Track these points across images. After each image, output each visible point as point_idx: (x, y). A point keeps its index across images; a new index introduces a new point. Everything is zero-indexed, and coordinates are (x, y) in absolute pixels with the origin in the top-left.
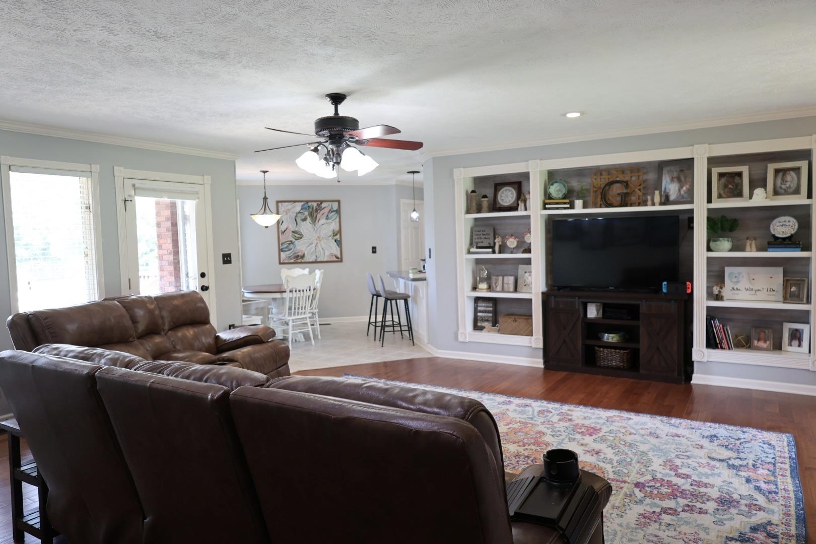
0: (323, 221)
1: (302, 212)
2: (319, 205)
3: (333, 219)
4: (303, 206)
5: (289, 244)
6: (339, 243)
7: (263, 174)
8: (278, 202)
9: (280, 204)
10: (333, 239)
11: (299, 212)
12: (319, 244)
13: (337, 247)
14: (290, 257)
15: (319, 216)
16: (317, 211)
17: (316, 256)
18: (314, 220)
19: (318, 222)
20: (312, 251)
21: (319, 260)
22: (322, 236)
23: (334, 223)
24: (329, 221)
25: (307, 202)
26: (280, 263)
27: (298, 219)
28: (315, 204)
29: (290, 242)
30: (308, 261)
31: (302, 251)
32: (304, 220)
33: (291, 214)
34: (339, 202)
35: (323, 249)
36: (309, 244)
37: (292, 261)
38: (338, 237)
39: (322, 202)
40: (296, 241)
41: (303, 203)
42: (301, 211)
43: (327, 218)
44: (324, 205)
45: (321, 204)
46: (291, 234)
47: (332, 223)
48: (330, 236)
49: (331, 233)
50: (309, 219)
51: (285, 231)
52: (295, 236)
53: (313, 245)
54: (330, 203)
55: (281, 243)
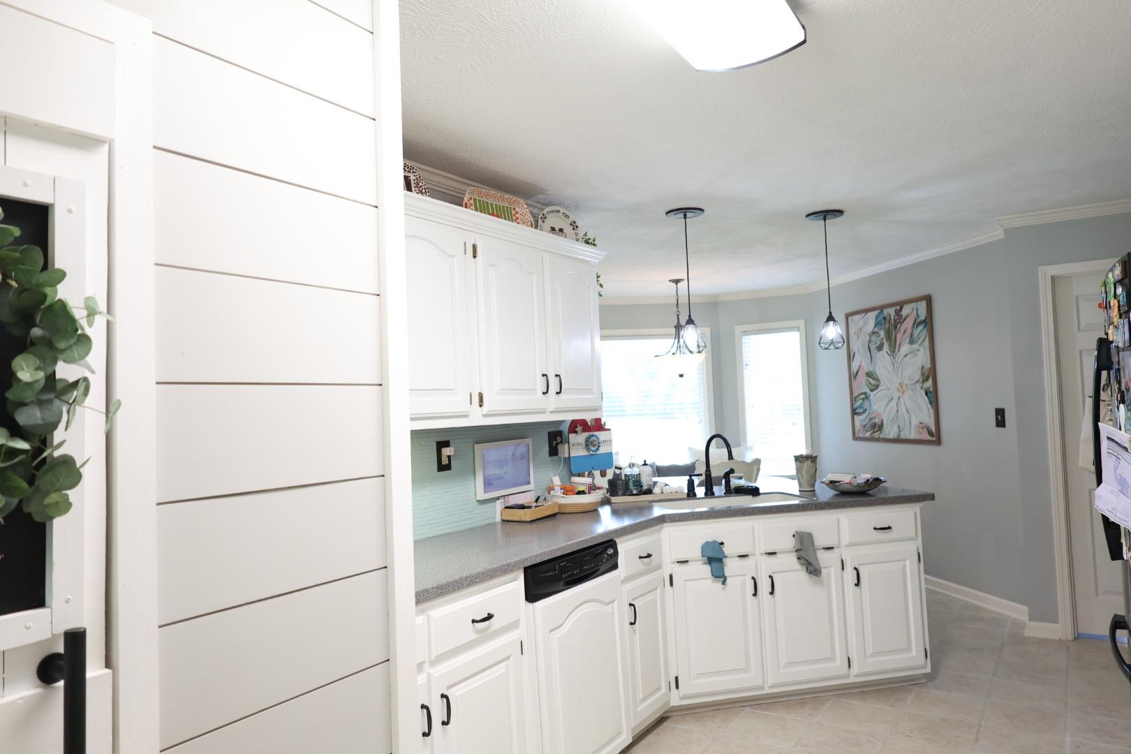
0: (906, 348)
1: (876, 332)
2: (898, 313)
3: (920, 341)
4: (877, 317)
5: (863, 399)
6: (933, 397)
7: (674, 285)
8: (848, 316)
9: (850, 318)
10: (922, 388)
11: (874, 333)
12: (901, 399)
13: (929, 406)
14: (865, 426)
15: (899, 336)
16: (895, 328)
17: (899, 427)
18: (894, 349)
19: (899, 350)
20: (892, 416)
21: (903, 436)
22: (906, 382)
23: (922, 351)
24: (915, 346)
25: (882, 308)
26: (855, 438)
27: (873, 347)
28: (891, 312)
29: (863, 396)
30: (888, 437)
31: (879, 414)
32: (880, 348)
33: (864, 338)
34: (928, 299)
35: (908, 412)
36: (887, 400)
37: (868, 434)
38: (929, 383)
39: (901, 304)
40: (872, 393)
41: (877, 312)
42: (876, 330)
43: (911, 342)
44: (905, 312)
45: (901, 309)
46: (865, 378)
47: (918, 350)
48: (918, 382)
49: (918, 376)
50: (886, 348)
51: (857, 372)
52: (870, 383)
53: (893, 403)
54: (913, 305)
55: (854, 396)
